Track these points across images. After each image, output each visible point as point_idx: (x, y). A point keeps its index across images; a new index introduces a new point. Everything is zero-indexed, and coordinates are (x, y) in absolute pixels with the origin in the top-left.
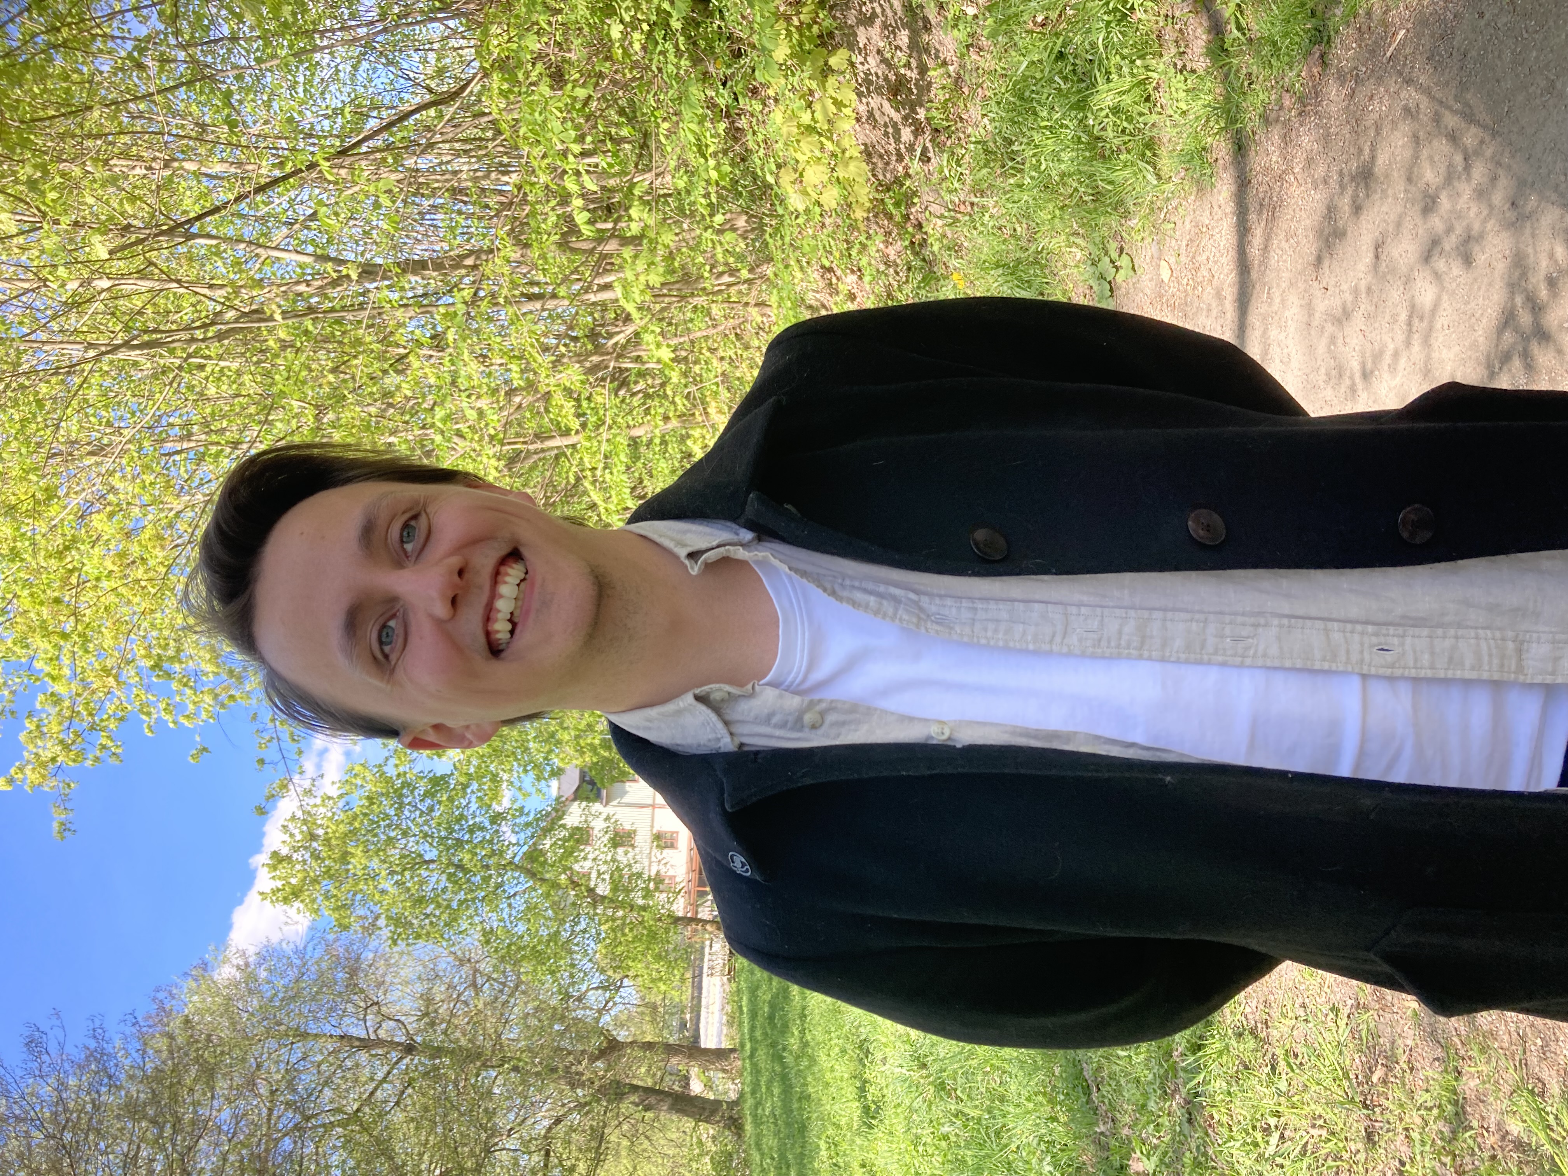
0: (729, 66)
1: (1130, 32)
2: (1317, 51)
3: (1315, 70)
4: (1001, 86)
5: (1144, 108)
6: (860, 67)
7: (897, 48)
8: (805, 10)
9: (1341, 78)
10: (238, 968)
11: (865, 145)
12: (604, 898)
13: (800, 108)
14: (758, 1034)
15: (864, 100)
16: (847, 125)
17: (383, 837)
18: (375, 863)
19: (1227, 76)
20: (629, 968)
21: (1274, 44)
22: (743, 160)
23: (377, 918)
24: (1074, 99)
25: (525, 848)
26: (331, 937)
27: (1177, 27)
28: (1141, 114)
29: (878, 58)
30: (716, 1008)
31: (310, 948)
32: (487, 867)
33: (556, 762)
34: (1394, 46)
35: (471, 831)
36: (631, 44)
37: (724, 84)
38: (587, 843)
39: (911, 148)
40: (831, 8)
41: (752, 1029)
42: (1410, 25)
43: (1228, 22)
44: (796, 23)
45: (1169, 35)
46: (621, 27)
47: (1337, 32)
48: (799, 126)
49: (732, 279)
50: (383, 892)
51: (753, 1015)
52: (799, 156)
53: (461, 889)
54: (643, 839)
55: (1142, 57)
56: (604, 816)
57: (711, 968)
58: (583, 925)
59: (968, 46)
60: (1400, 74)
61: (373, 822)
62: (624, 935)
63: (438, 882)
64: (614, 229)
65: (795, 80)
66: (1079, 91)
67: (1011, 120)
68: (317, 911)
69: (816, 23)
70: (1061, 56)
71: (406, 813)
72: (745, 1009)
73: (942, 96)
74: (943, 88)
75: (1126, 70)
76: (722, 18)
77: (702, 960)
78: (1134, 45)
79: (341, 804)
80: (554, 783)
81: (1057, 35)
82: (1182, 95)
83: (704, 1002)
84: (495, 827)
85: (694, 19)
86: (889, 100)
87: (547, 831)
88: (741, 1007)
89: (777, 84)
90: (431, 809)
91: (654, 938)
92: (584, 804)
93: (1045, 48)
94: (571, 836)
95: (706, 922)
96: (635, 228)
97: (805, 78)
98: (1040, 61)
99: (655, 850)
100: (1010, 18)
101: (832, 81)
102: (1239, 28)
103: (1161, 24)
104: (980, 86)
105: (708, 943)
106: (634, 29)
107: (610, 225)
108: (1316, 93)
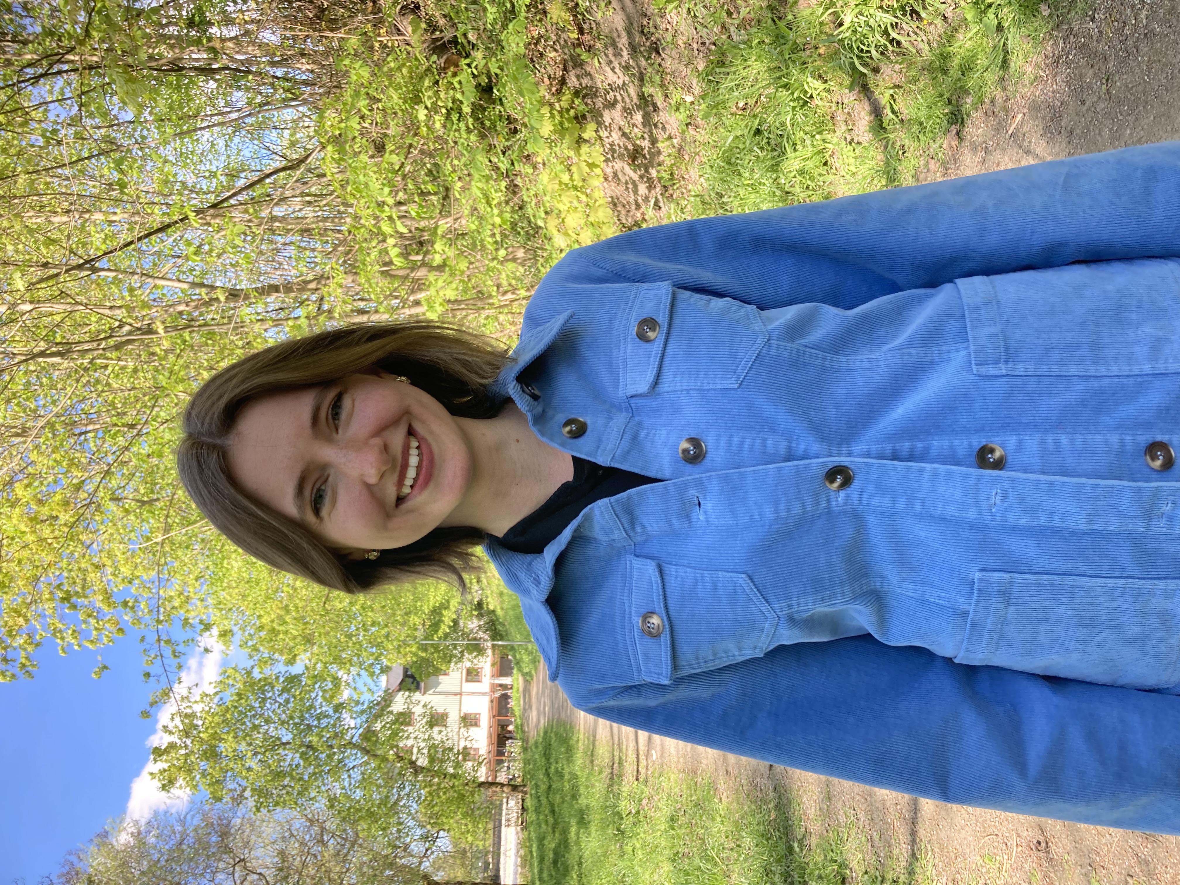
0: (507, 140)
1: (811, 114)
2: (954, 129)
3: (953, 143)
4: (714, 154)
5: (823, 170)
6: (606, 140)
7: (634, 125)
8: (564, 98)
9: (974, 149)
10: (132, 834)
11: (612, 197)
12: (422, 768)
13: (561, 171)
14: (545, 875)
15: (610, 164)
16: (596, 182)
17: (248, 724)
18: (243, 746)
19: (886, 147)
20: (443, 823)
21: (921, 124)
22: (521, 208)
23: (244, 791)
24: (769, 163)
25: (361, 730)
26: (207, 807)
27: (846, 111)
28: (820, 175)
29: (620, 133)
30: (512, 853)
31: (189, 817)
32: (331, 747)
33: (385, 662)
34: (1014, 126)
35: (319, 719)
36: (434, 122)
37: (504, 153)
38: (409, 724)
39: (646, 199)
40: (584, 97)
41: (541, 871)
42: (1025, 111)
43: (884, 108)
44: (558, 108)
45: (840, 116)
46: (426, 112)
47: (968, 115)
48: (561, 183)
49: (514, 296)
50: (249, 769)
51: (542, 860)
52: (561, 207)
53: (310, 764)
54: (453, 721)
55: (820, 133)
56: (422, 703)
57: (508, 820)
58: (407, 789)
59: (687, 125)
60: (1021, 147)
61: (240, 713)
62: (439, 797)
63: (292, 759)
64: (423, 260)
65: (557, 149)
66: (773, 158)
67: (721, 179)
68: (195, 787)
69: (572, 108)
70: (758, 132)
71: (268, 705)
72: (535, 854)
73: (668, 162)
74: (669, 156)
75: (808, 142)
76: (502, 104)
77: (501, 815)
78: (814, 124)
79: (216, 700)
80: (384, 678)
81: (755, 116)
82: (852, 161)
83: (502, 849)
84: (337, 715)
85: (481, 106)
86: (629, 164)
87: (377, 717)
88: (531, 852)
89: (542, 153)
90: (287, 701)
91: (462, 799)
92: (407, 693)
93: (746, 126)
94: (397, 720)
95: (502, 785)
96: (438, 260)
97: (565, 149)
98: (743, 136)
99: (462, 730)
100: (718, 104)
101: (585, 148)
102: (893, 112)
103: (834, 108)
104: (698, 154)
105: (505, 800)
106: (436, 113)
107: (420, 257)
108: (955, 160)
